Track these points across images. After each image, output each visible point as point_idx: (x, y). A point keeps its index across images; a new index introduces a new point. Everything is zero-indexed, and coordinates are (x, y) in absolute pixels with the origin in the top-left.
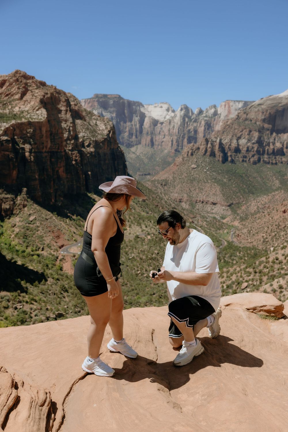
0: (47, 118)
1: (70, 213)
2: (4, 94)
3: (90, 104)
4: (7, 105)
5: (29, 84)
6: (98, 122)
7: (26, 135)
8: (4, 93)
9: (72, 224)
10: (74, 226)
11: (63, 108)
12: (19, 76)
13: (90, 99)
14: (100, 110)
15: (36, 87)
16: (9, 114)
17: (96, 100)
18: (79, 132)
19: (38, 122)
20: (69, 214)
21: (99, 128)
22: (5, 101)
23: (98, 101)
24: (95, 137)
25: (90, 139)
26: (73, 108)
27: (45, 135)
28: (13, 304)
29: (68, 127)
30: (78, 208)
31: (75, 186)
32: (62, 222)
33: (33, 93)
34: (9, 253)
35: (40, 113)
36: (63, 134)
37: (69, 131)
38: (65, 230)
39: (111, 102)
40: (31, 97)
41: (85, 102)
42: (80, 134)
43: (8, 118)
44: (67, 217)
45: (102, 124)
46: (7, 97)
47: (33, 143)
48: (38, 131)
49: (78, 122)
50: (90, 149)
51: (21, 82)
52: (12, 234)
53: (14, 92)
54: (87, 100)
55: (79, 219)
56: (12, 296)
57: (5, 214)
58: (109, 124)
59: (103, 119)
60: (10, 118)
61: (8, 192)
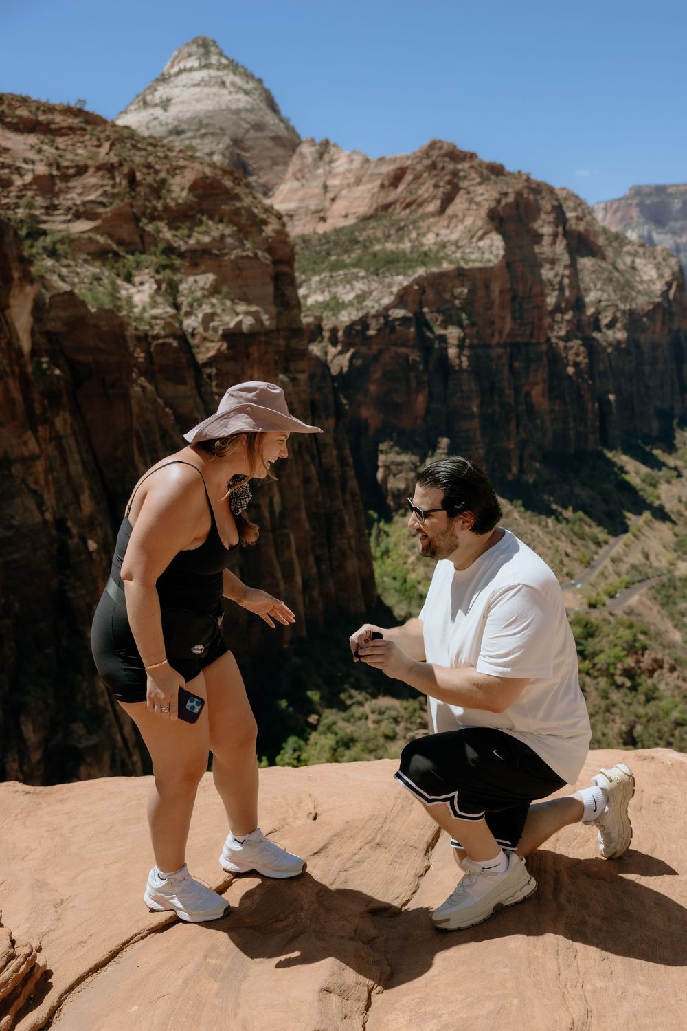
0: (504, 257)
1: (556, 503)
2: (401, 204)
3: (619, 215)
4: (406, 229)
5: (461, 174)
6: (638, 261)
7: (451, 302)
8: (401, 200)
9: (561, 532)
10: (567, 537)
11: (547, 230)
12: (439, 156)
13: (620, 200)
14: (646, 228)
15: (478, 180)
16: (412, 252)
17: (635, 201)
18: (588, 290)
19: (481, 270)
20: (554, 506)
21: (641, 277)
22: (402, 220)
23: (641, 205)
24: (629, 300)
25: (616, 306)
26: (574, 227)
27: (497, 301)
28: (407, 729)
29: (558, 279)
30: (578, 490)
31: (572, 433)
32: (534, 527)
33: (472, 195)
34: (400, 602)
35: (486, 247)
36: (543, 295)
37: (561, 289)
38: (543, 546)
39: (677, 205)
40: (466, 205)
41: (606, 209)
42: (588, 295)
43: (408, 264)
44: (550, 513)
45: (650, 266)
46: (408, 211)
47: (467, 324)
48: (481, 293)
49: (586, 263)
50: (615, 333)
51: (443, 168)
52: (409, 553)
53: (426, 195)
54: (612, 204)
55: (581, 520)
56: (406, 709)
57: (395, 503)
58: (668, 265)
59: (653, 252)
60: (413, 264)
61: (405, 449)
